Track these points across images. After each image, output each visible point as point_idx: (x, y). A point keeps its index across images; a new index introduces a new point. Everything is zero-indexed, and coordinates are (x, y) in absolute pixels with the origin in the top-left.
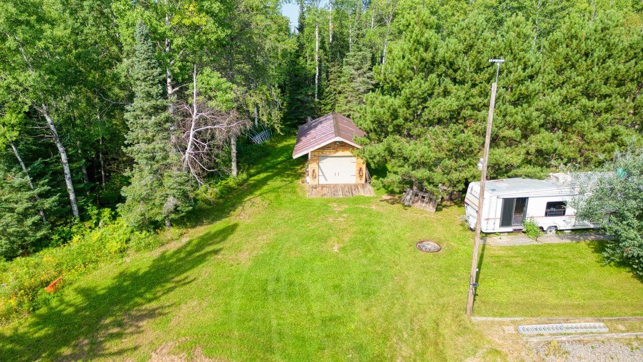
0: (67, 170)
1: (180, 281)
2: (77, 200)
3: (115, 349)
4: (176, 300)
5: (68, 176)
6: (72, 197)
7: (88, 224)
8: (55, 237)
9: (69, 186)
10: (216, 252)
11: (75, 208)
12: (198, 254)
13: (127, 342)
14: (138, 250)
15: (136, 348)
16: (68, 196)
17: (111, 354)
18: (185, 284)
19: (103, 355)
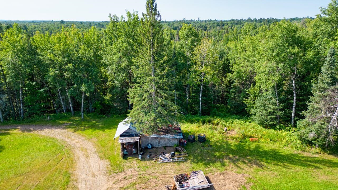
0: (294, 104)
1: (285, 165)
2: (294, 117)
3: (239, 165)
4: (273, 169)
5: (294, 106)
6: (293, 115)
7: (294, 129)
8: (278, 127)
9: (293, 111)
10: (316, 168)
11: (293, 120)
12: (309, 163)
13: (243, 166)
14: (292, 147)
15: (242, 169)
16: (292, 114)
17: (236, 165)
18: (285, 167)
19: (234, 163)
